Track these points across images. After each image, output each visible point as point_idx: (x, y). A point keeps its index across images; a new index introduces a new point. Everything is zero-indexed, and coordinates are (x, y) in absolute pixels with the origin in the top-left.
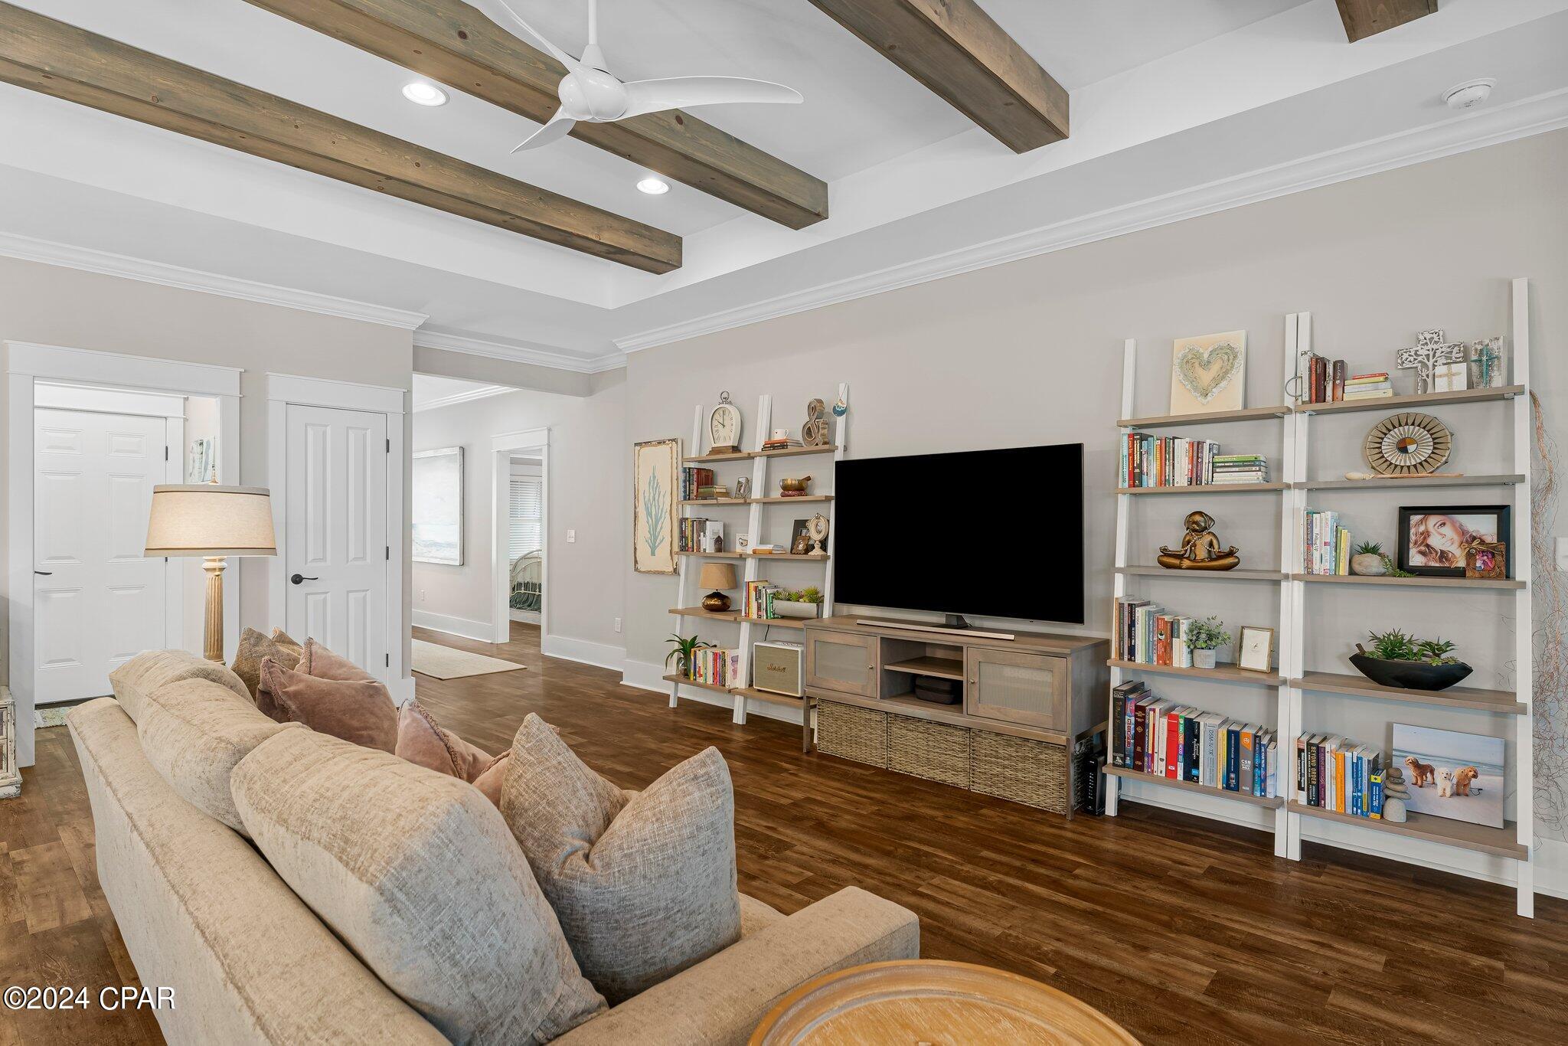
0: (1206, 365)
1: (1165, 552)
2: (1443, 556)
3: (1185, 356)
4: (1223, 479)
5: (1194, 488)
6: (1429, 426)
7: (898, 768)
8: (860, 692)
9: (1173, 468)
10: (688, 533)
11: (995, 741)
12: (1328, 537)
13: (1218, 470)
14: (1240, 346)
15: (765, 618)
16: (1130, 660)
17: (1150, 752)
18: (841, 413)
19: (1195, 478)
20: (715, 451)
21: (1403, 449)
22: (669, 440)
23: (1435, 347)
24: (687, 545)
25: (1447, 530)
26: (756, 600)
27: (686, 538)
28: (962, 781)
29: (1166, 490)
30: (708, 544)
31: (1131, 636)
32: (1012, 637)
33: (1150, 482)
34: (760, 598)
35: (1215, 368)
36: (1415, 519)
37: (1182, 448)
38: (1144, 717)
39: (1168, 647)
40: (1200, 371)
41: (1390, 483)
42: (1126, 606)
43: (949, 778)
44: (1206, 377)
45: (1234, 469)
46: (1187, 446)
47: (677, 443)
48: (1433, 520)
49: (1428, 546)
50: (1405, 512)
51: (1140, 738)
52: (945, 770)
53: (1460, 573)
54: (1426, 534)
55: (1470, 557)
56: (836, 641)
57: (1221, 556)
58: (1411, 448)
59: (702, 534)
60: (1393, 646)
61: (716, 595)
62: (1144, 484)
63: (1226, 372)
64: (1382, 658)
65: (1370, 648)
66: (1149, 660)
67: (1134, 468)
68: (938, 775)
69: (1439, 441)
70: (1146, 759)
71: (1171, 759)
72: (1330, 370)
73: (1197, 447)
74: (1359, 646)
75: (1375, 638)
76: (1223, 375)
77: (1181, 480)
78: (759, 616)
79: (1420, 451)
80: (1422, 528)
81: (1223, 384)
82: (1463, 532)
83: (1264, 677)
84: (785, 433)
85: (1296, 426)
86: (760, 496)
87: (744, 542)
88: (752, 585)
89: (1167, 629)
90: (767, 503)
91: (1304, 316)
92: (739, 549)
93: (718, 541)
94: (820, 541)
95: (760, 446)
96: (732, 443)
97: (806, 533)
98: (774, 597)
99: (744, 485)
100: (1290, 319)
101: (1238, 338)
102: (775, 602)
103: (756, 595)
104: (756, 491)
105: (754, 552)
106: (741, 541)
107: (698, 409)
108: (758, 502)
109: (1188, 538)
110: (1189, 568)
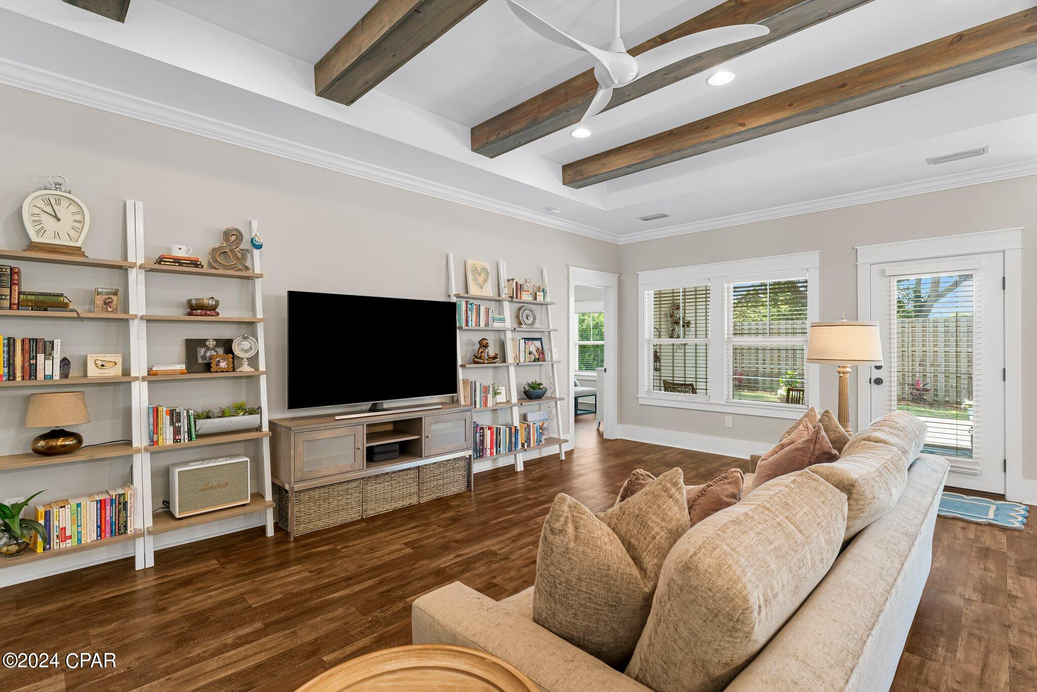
0: (480, 274)
1: (475, 357)
3: (472, 268)
4: (495, 325)
5: (486, 328)
6: (531, 311)
7: (371, 513)
8: (349, 469)
9: (480, 319)
11: (433, 468)
12: (523, 349)
13: (493, 321)
14: (488, 269)
15: (187, 441)
16: (474, 408)
17: (486, 447)
18: (259, 247)
19: (487, 325)
20: (36, 247)
21: (527, 318)
23: (534, 284)
25: (533, 346)
26: (172, 423)
28: (414, 500)
29: (476, 329)
30: (49, 368)
31: (475, 397)
33: (473, 324)
34: (179, 420)
35: (483, 276)
36: (527, 342)
37: (482, 309)
38: (483, 432)
39: (486, 399)
40: (478, 277)
41: (525, 329)
42: (473, 382)
43: (407, 502)
44: (480, 279)
45: (497, 321)
46: (484, 310)
48: (530, 342)
51: (482, 442)
52: (403, 497)
53: (539, 360)
54: (529, 347)
55: (539, 355)
56: (326, 436)
57: (492, 358)
58: (529, 318)
59: (40, 357)
60: (533, 386)
62: (470, 325)
63: (486, 279)
64: (530, 390)
65: (527, 387)
66: (480, 406)
67: (467, 317)
68: (399, 504)
69: (534, 318)
70: (485, 451)
71: (491, 448)
72: (519, 287)
73: (487, 310)
74: (525, 387)
75: (527, 383)
76: (486, 281)
77: (482, 325)
78: (176, 440)
79: (531, 319)
81: (486, 284)
82: (535, 346)
83: (505, 404)
84: (187, 252)
85: (506, 305)
86: (142, 311)
87: (114, 364)
88: (163, 410)
89: (485, 390)
90: (150, 321)
91: (504, 263)
92: (93, 372)
93: (65, 363)
94: (247, 359)
95: (137, 255)
96: (78, 244)
97: (205, 352)
98: (198, 417)
99: (115, 298)
100: (501, 263)
101: (487, 265)
102: (200, 422)
103: (172, 419)
104: (138, 305)
105: (150, 372)
106: (100, 363)
108: (140, 317)
109: (481, 350)
110: (487, 363)
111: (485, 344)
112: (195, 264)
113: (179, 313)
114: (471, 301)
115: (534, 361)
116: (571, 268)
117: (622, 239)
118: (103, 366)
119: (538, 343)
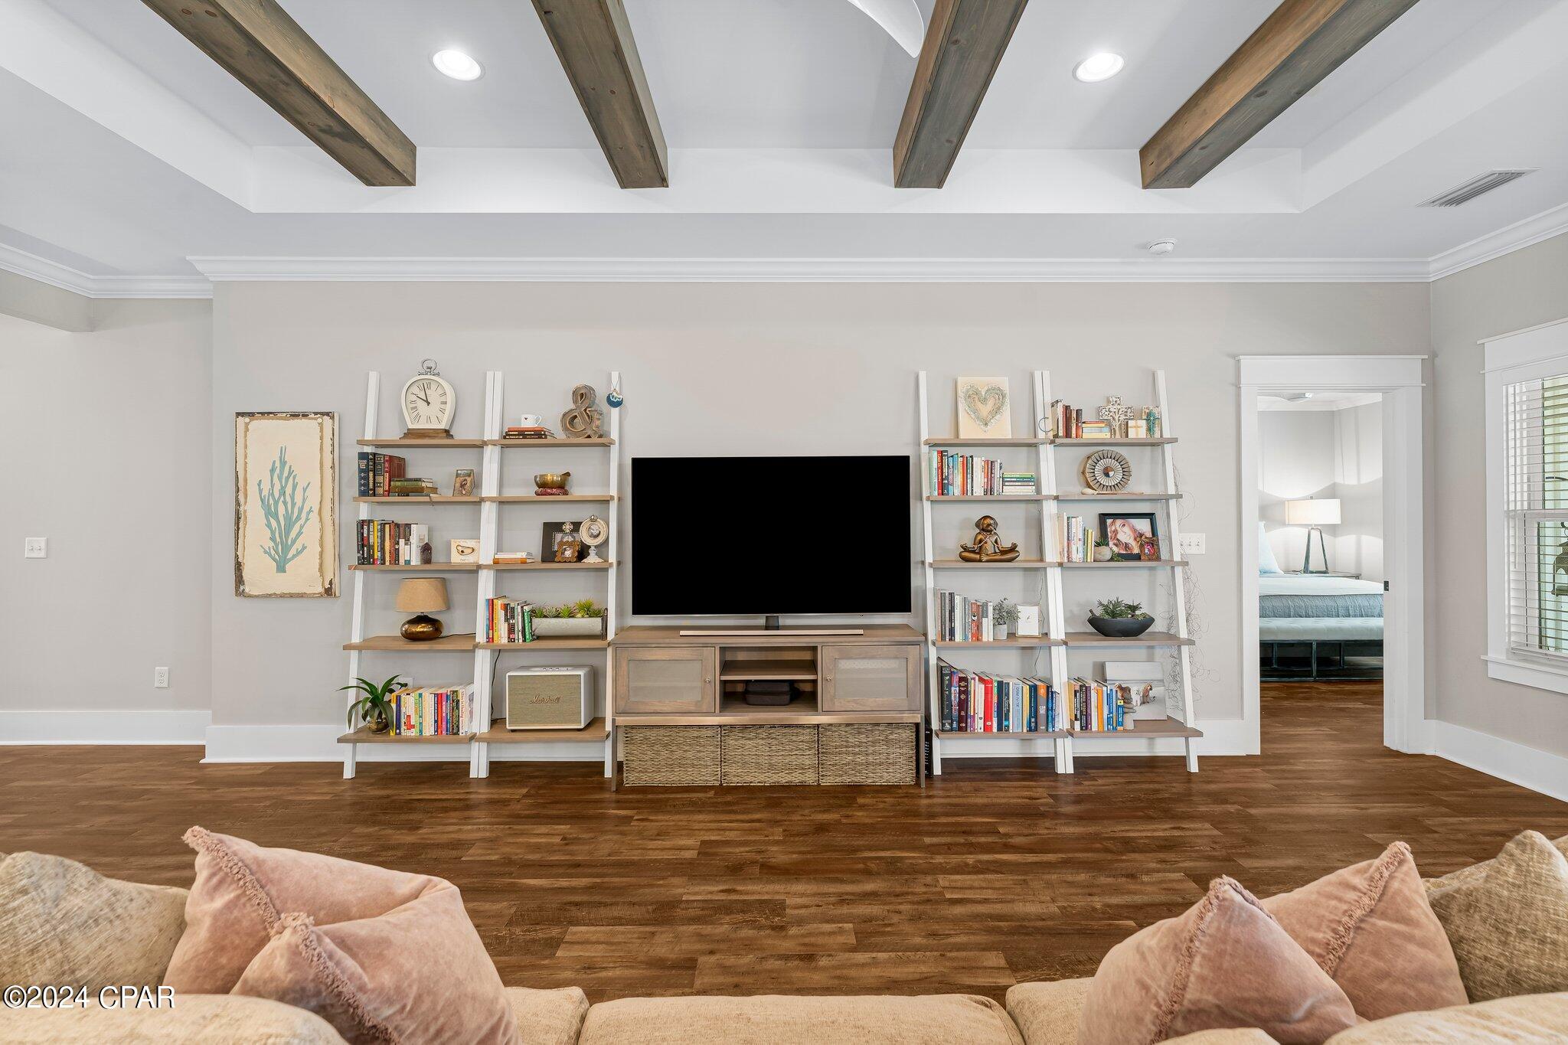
0: (984, 401)
1: (965, 549)
2: (1127, 546)
3: (968, 391)
4: (1010, 491)
5: (989, 497)
6: (1119, 459)
7: (735, 781)
8: (692, 708)
9: (972, 480)
10: (375, 539)
11: (846, 732)
12: (1081, 536)
13: (1006, 484)
14: (1006, 389)
15: (521, 641)
16: (950, 640)
17: (972, 714)
18: (617, 404)
19: (989, 490)
20: (411, 433)
21: (1107, 475)
22: (316, 414)
23: (1119, 407)
24: (371, 555)
25: (1126, 529)
26: (507, 620)
27: (371, 547)
28: (810, 778)
29: (966, 499)
30: (410, 553)
31: (951, 620)
32: (861, 632)
33: (956, 490)
34: (513, 617)
35: (991, 403)
36: (1109, 521)
37: (978, 464)
38: (967, 686)
39: (979, 626)
40: (979, 405)
41: (1099, 497)
42: (947, 595)
43: (796, 778)
44: (985, 410)
45: (1017, 484)
46: (983, 463)
47: (332, 418)
48: (1119, 522)
49: (1118, 540)
51: (963, 704)
52: (790, 769)
53: (1138, 557)
54: (1116, 532)
55: (1142, 547)
56: (659, 657)
57: (1003, 552)
58: (1111, 474)
59: (402, 542)
60: (1113, 610)
61: (422, 619)
62: (951, 493)
63: (999, 408)
64: (1106, 617)
65: (1099, 612)
66: (965, 637)
67: (942, 479)
68: (783, 778)
69: (1126, 473)
70: (969, 720)
71: (987, 717)
72: (1074, 415)
73: (990, 466)
74: (1091, 611)
75: (1101, 604)
76: (997, 410)
77: (979, 491)
78: (511, 640)
79: (1116, 476)
80: (1113, 528)
81: (998, 417)
82: (1134, 530)
83: (1038, 640)
84: (537, 421)
85: (1047, 453)
86: (494, 493)
87: (471, 550)
88: (498, 603)
89: (979, 611)
90: (502, 503)
91: (1046, 374)
92: (456, 558)
93: (426, 550)
94: (595, 547)
95: (492, 432)
96: (443, 426)
97: (562, 538)
98: (534, 613)
99: (469, 479)
100: (1037, 375)
101: (1004, 383)
102: (536, 621)
103: (506, 615)
104: (489, 488)
105: (496, 562)
106: (460, 549)
107: (373, 378)
108: (492, 500)
109: (980, 537)
110: (987, 561)
111: (985, 526)
112: (539, 434)
113: (530, 491)
114: (951, 451)
115: (1112, 560)
116: (1244, 360)
117: (1433, 267)
118: (462, 552)
119: (1143, 526)
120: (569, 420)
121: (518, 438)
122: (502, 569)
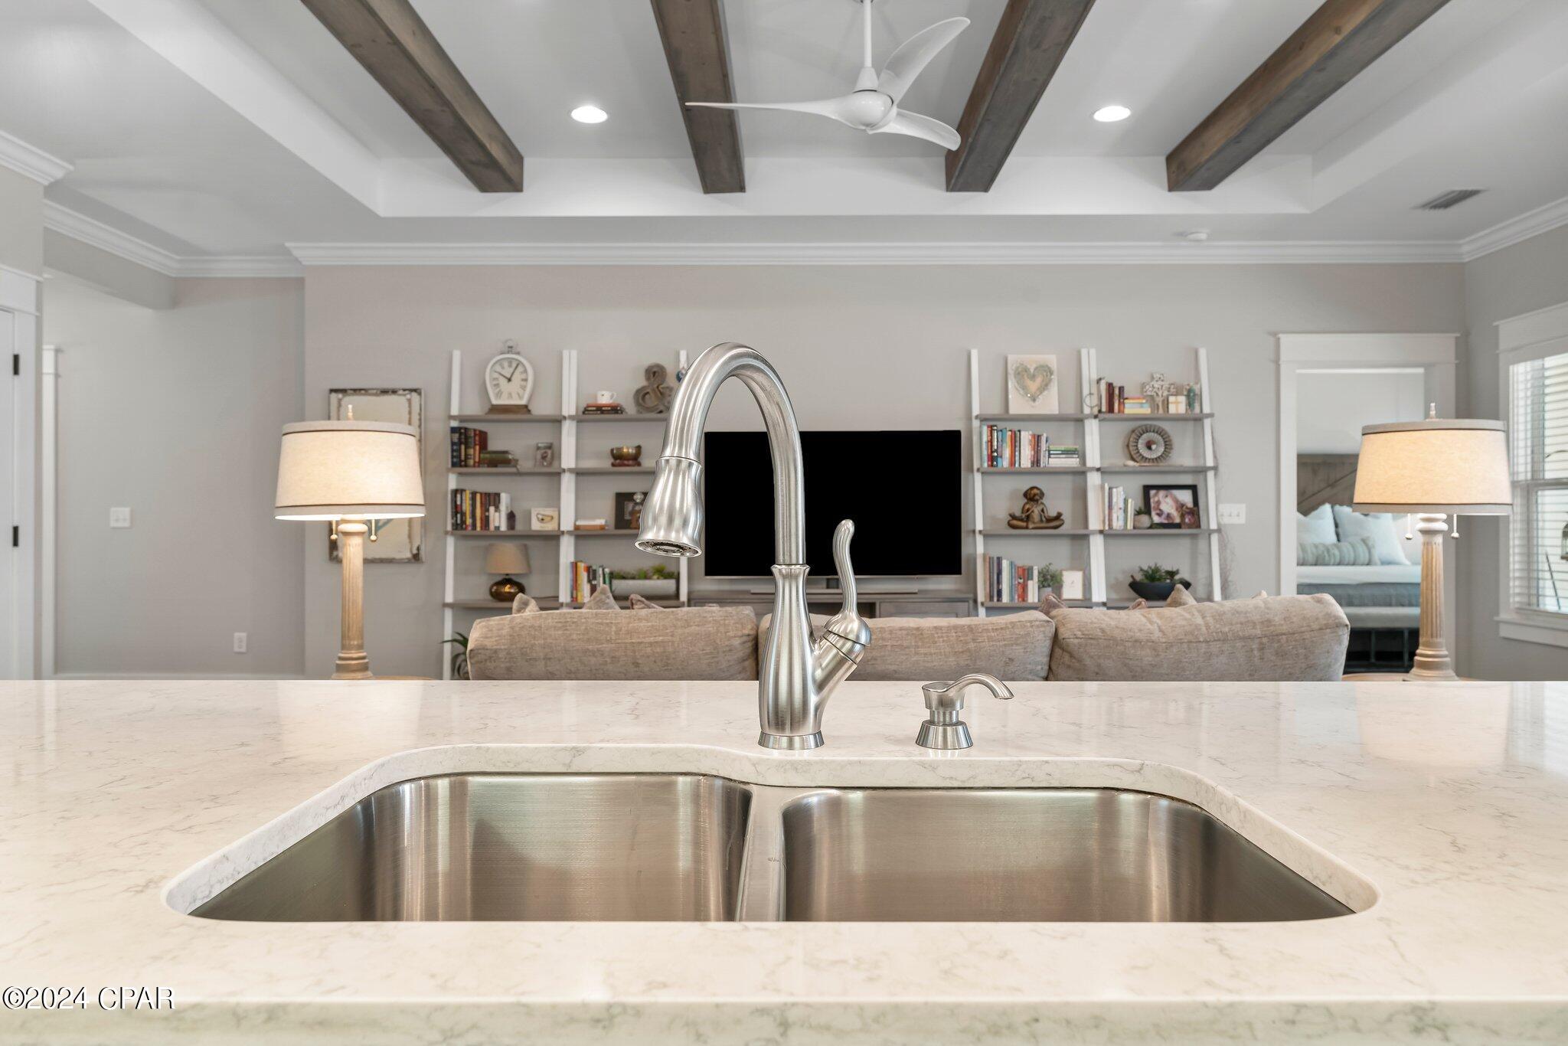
0: (1033, 377)
1: (1013, 517)
2: (1169, 516)
3: (1017, 368)
4: (1056, 462)
5: (1036, 469)
6: (1161, 432)
9: (1020, 453)
10: (467, 507)
12: (1121, 505)
13: (1052, 456)
14: (1054, 366)
16: (998, 600)
19: (1036, 461)
21: (1149, 447)
22: (404, 390)
23: (1163, 383)
24: (463, 522)
25: (1169, 500)
26: (589, 581)
27: (463, 514)
29: (1014, 471)
30: (498, 519)
31: (999, 582)
33: (1005, 463)
34: (595, 578)
35: (1039, 380)
36: (1152, 492)
37: (1026, 437)
39: (1024, 588)
40: (1029, 383)
41: (1143, 469)
42: (995, 559)
44: (1033, 386)
45: (1062, 456)
46: (1030, 437)
47: (420, 394)
48: (1162, 493)
49: (1160, 510)
50: (1147, 489)
53: (1178, 526)
54: (1158, 503)
55: (1182, 516)
57: (1049, 520)
58: (1154, 447)
59: (492, 509)
60: (1153, 575)
61: (507, 581)
62: (1000, 465)
63: (1047, 385)
64: (1146, 581)
65: (1139, 577)
66: (1012, 598)
67: (992, 452)
69: (1168, 445)
72: (1117, 392)
73: (1037, 439)
74: (1132, 577)
75: (1141, 570)
76: (1045, 386)
77: (1026, 461)
79: (1158, 450)
80: (1156, 499)
81: (1045, 393)
82: (1176, 501)
83: (1080, 602)
84: (612, 397)
85: (1092, 428)
86: (572, 465)
87: (549, 518)
88: (582, 566)
89: (1025, 573)
90: (579, 473)
91: (1093, 352)
92: (536, 526)
93: (511, 517)
95: (569, 408)
96: (523, 402)
97: (634, 507)
98: (613, 576)
99: (549, 452)
100: (1084, 352)
101: (1052, 360)
102: (616, 582)
103: (589, 577)
104: (568, 460)
105: (577, 528)
106: (540, 517)
107: (457, 355)
108: (571, 470)
109: (1027, 507)
110: (1033, 528)
111: (1033, 496)
112: (615, 409)
113: (606, 463)
114: (1001, 425)
115: (1151, 527)
116: (1284, 338)
118: (543, 520)
119: (1186, 497)
120: (641, 396)
121: (594, 413)
122: (581, 535)
